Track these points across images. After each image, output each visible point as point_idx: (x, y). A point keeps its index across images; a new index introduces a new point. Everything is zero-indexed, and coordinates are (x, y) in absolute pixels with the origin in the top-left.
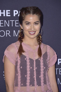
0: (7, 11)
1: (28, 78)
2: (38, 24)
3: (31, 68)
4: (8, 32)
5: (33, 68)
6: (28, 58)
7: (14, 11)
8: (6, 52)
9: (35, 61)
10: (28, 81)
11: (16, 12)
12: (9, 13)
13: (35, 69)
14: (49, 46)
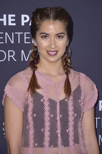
0: (10, 16)
1: (47, 134)
2: (63, 37)
3: (52, 115)
4: (11, 54)
5: (55, 116)
6: (46, 99)
7: (23, 16)
8: (7, 89)
9: (58, 104)
10: (47, 139)
11: (25, 19)
12: (14, 20)
13: (58, 118)
14: (84, 75)
